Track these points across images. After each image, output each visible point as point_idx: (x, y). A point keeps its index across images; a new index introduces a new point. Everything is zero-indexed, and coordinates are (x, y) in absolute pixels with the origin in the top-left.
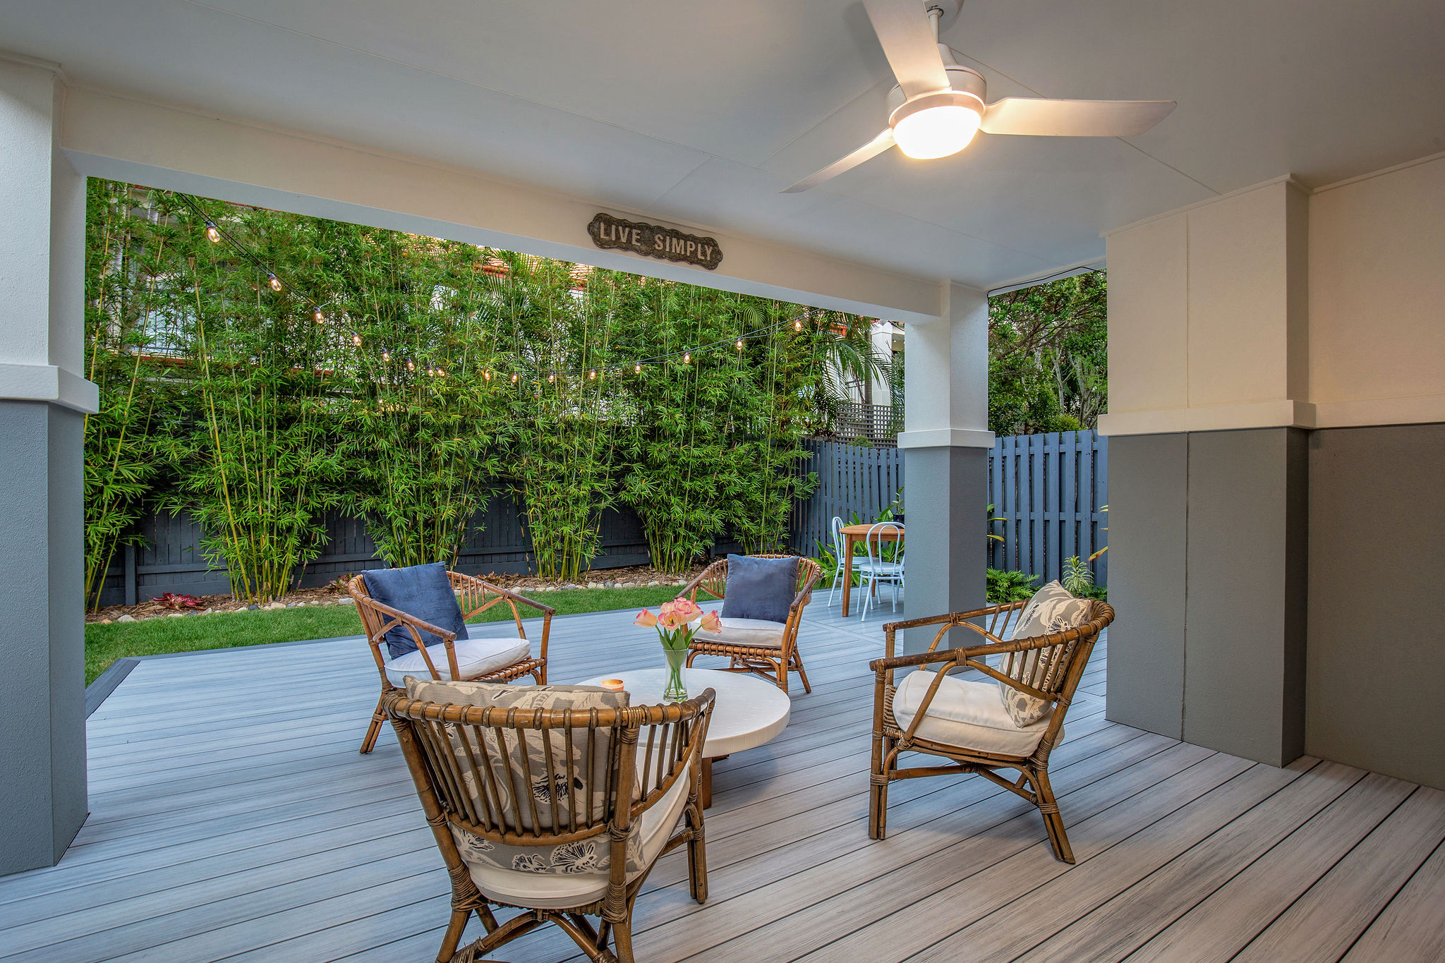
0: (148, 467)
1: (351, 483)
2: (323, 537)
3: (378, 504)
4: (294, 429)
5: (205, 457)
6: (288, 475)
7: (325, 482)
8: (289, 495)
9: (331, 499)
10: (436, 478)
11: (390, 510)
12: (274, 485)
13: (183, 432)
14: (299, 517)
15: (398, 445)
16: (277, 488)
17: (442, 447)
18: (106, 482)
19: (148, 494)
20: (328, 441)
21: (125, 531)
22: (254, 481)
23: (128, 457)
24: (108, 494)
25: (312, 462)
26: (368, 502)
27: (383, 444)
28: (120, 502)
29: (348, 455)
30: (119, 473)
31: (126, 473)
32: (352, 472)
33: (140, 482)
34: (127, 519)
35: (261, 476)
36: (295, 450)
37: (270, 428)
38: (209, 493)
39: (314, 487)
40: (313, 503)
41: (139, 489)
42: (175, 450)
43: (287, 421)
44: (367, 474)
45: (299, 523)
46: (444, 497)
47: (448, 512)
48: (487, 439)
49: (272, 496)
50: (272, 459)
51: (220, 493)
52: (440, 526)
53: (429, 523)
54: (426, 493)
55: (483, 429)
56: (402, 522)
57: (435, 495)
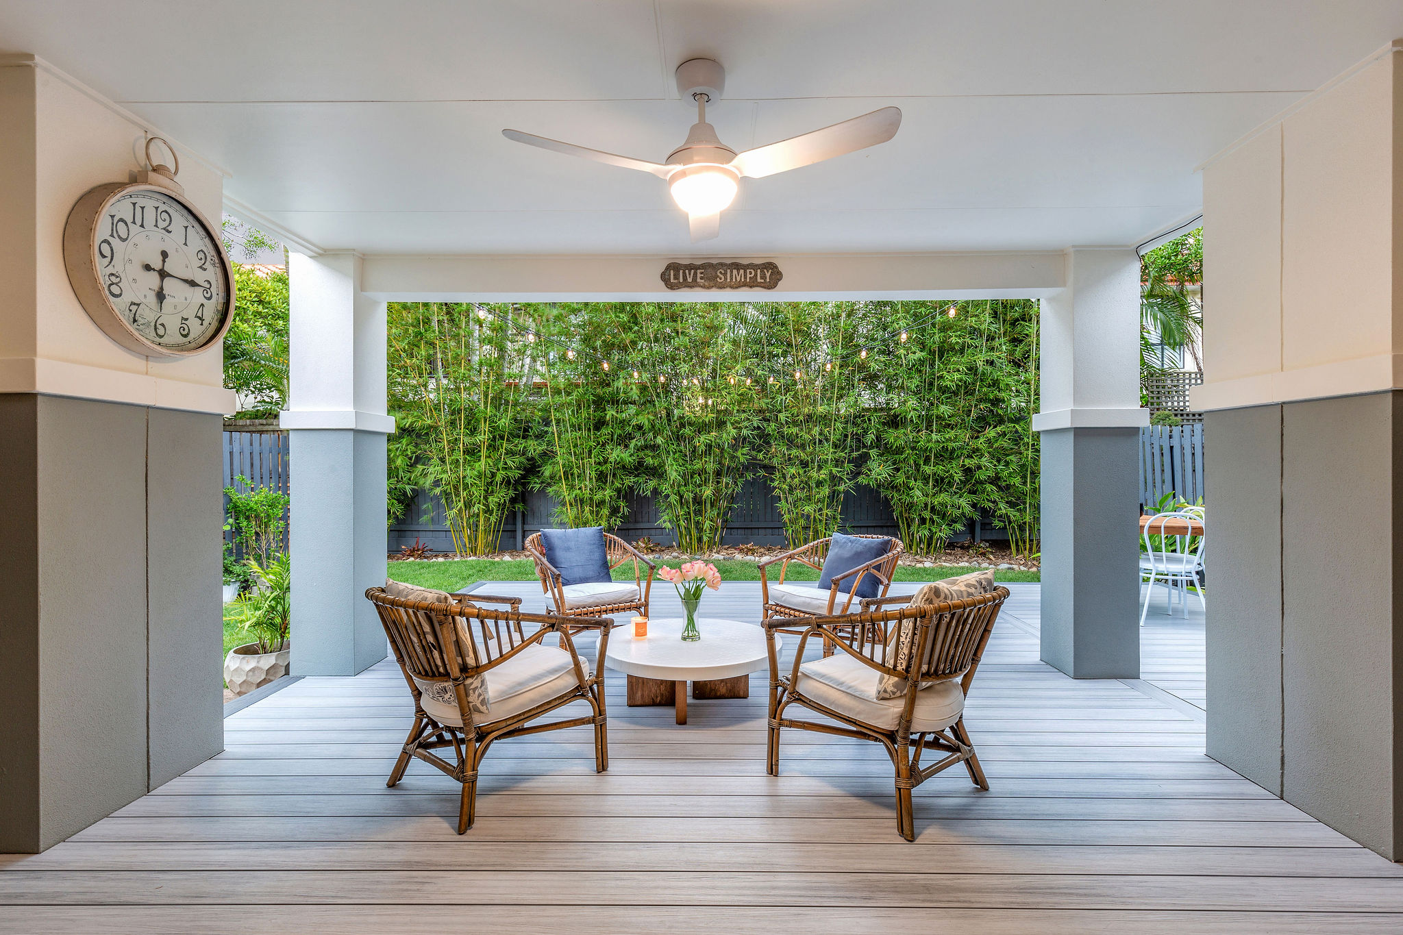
0: (523, 459)
1: (639, 468)
2: (625, 508)
3: (659, 484)
4: (604, 431)
5: (547, 456)
6: (599, 463)
7: (622, 468)
8: (602, 477)
9: (630, 481)
10: (698, 465)
11: (665, 488)
12: (591, 473)
13: (540, 436)
14: (608, 493)
15: (671, 440)
16: (593, 474)
17: (702, 440)
18: (498, 470)
19: (523, 477)
20: (624, 440)
21: (513, 501)
22: (578, 467)
23: (510, 453)
24: (499, 478)
26: (652, 484)
27: (659, 440)
28: (507, 482)
29: (638, 449)
30: (506, 464)
31: (509, 463)
32: (640, 463)
33: (518, 468)
34: (511, 493)
35: (583, 465)
36: (603, 445)
37: (589, 429)
38: (552, 478)
39: (619, 472)
40: (617, 484)
41: (517, 474)
42: (534, 447)
43: (600, 424)
44: (651, 462)
45: (607, 498)
46: (705, 479)
47: (708, 492)
48: (734, 432)
49: (590, 479)
50: (590, 452)
51: (560, 476)
52: (705, 503)
53: (698, 500)
54: (692, 477)
55: (732, 424)
56: (673, 499)
57: (697, 478)
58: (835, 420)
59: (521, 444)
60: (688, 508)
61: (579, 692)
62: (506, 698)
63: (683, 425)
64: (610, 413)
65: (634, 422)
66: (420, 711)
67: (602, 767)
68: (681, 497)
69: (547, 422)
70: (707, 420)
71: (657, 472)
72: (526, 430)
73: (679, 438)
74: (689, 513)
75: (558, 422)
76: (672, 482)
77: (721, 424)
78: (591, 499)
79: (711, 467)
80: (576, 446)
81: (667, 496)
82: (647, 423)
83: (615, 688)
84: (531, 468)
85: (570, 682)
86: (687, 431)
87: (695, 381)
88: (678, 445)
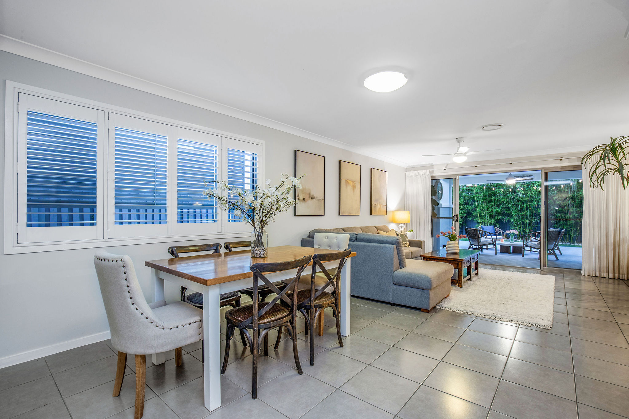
0: (466, 211)
1: (503, 214)
3: (510, 219)
4: (492, 203)
5: (474, 210)
6: (490, 212)
7: (497, 213)
8: (491, 216)
9: (500, 217)
10: (523, 213)
11: (512, 220)
12: (487, 215)
13: (472, 204)
14: (493, 221)
15: (514, 206)
16: (488, 215)
17: (524, 206)
20: (498, 205)
21: (463, 223)
22: (484, 213)
25: (495, 210)
26: (508, 218)
27: (510, 206)
29: (503, 208)
30: (461, 212)
31: (463, 212)
32: (504, 212)
33: (465, 214)
35: (485, 213)
36: (492, 207)
37: (487, 203)
38: (475, 216)
39: (496, 215)
40: (496, 218)
41: (465, 215)
42: (470, 208)
43: (490, 201)
44: (507, 212)
45: (493, 222)
46: (526, 217)
47: (527, 221)
48: (536, 203)
49: (487, 217)
50: (487, 209)
51: (478, 216)
52: (526, 224)
53: (523, 223)
54: (521, 217)
55: (535, 201)
56: (515, 223)
57: (523, 217)
58: (576, 199)
59: (466, 207)
60: (520, 226)
61: (493, 243)
62: (483, 242)
63: (518, 201)
64: (493, 198)
65: (501, 201)
66: (470, 244)
67: (496, 254)
68: (518, 222)
69: (474, 201)
70: (526, 200)
71: (510, 215)
72: (467, 203)
73: (517, 205)
74: (521, 228)
75: (477, 200)
76: (514, 218)
77: (531, 201)
78: (488, 223)
79: (528, 213)
80: (483, 207)
81: (513, 222)
82: (505, 201)
83: (498, 247)
84: (469, 214)
85: (491, 242)
86: (519, 203)
87: (522, 189)
88: (516, 207)
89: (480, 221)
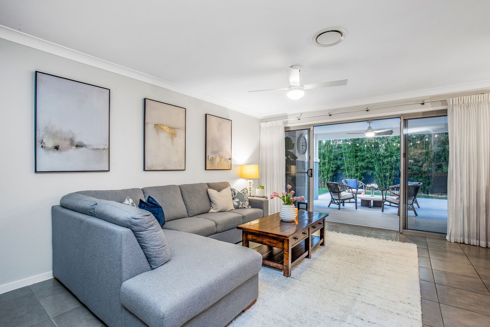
0: (336, 165)
1: (367, 168)
2: (364, 178)
4: (357, 158)
5: (342, 165)
6: (356, 167)
7: (362, 168)
8: (357, 170)
9: (365, 171)
10: (385, 167)
11: (375, 173)
12: (354, 169)
13: (341, 159)
14: (359, 174)
15: (376, 160)
17: (385, 161)
18: (330, 168)
19: (336, 170)
20: (363, 160)
21: (333, 176)
23: (333, 164)
24: (330, 170)
25: (360, 164)
26: (371, 172)
27: (373, 160)
28: (332, 171)
29: (368, 162)
30: (332, 166)
31: (333, 166)
32: (368, 167)
33: (335, 168)
34: (333, 174)
35: (352, 167)
36: (357, 162)
37: (353, 158)
38: (343, 170)
39: (362, 169)
40: (361, 172)
41: (334, 169)
42: (339, 163)
43: (356, 157)
44: (371, 166)
45: (358, 175)
46: (387, 171)
47: (388, 174)
48: (395, 158)
49: (354, 170)
50: (354, 164)
51: (346, 170)
52: (387, 177)
53: (384, 176)
54: (383, 171)
55: (395, 156)
56: (377, 176)
57: (384, 171)
59: (336, 161)
60: (382, 179)
61: (353, 198)
62: (344, 196)
63: (380, 157)
64: (359, 154)
65: (366, 156)
66: (332, 198)
67: (356, 208)
68: (380, 176)
69: (342, 156)
70: (387, 155)
71: (373, 169)
72: (337, 158)
73: (379, 160)
74: (382, 180)
75: (345, 156)
76: (377, 171)
77: (391, 156)
78: (354, 176)
79: (389, 167)
80: (350, 162)
81: (375, 175)
82: (369, 156)
83: (359, 200)
84: (338, 168)
85: (352, 196)
86: (381, 158)
87: (383, 145)
88: (379, 162)
89: (347, 174)
